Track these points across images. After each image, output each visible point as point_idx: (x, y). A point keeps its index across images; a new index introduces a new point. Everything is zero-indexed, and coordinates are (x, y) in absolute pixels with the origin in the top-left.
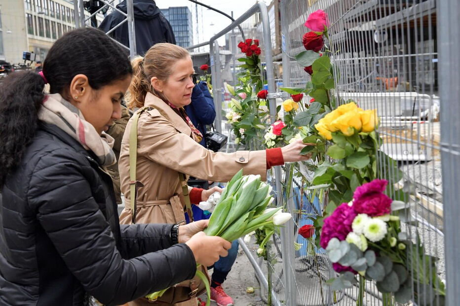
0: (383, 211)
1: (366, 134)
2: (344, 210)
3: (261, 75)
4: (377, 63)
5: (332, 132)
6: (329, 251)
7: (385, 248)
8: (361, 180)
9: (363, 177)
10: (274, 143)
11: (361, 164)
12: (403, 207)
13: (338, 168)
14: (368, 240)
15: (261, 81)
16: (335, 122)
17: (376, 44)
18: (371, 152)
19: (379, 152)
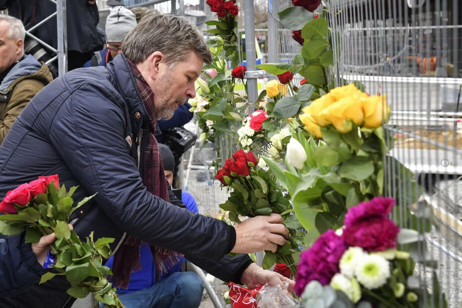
0: (385, 244)
1: (370, 131)
2: (329, 240)
3: (238, 44)
4: (410, 36)
5: (322, 127)
6: (305, 300)
7: (387, 298)
8: (361, 197)
9: (364, 193)
10: (250, 141)
11: (361, 173)
12: (415, 239)
13: (331, 180)
14: (362, 286)
15: (238, 52)
16: (325, 112)
17: (410, 10)
18: (376, 156)
19: (387, 157)
